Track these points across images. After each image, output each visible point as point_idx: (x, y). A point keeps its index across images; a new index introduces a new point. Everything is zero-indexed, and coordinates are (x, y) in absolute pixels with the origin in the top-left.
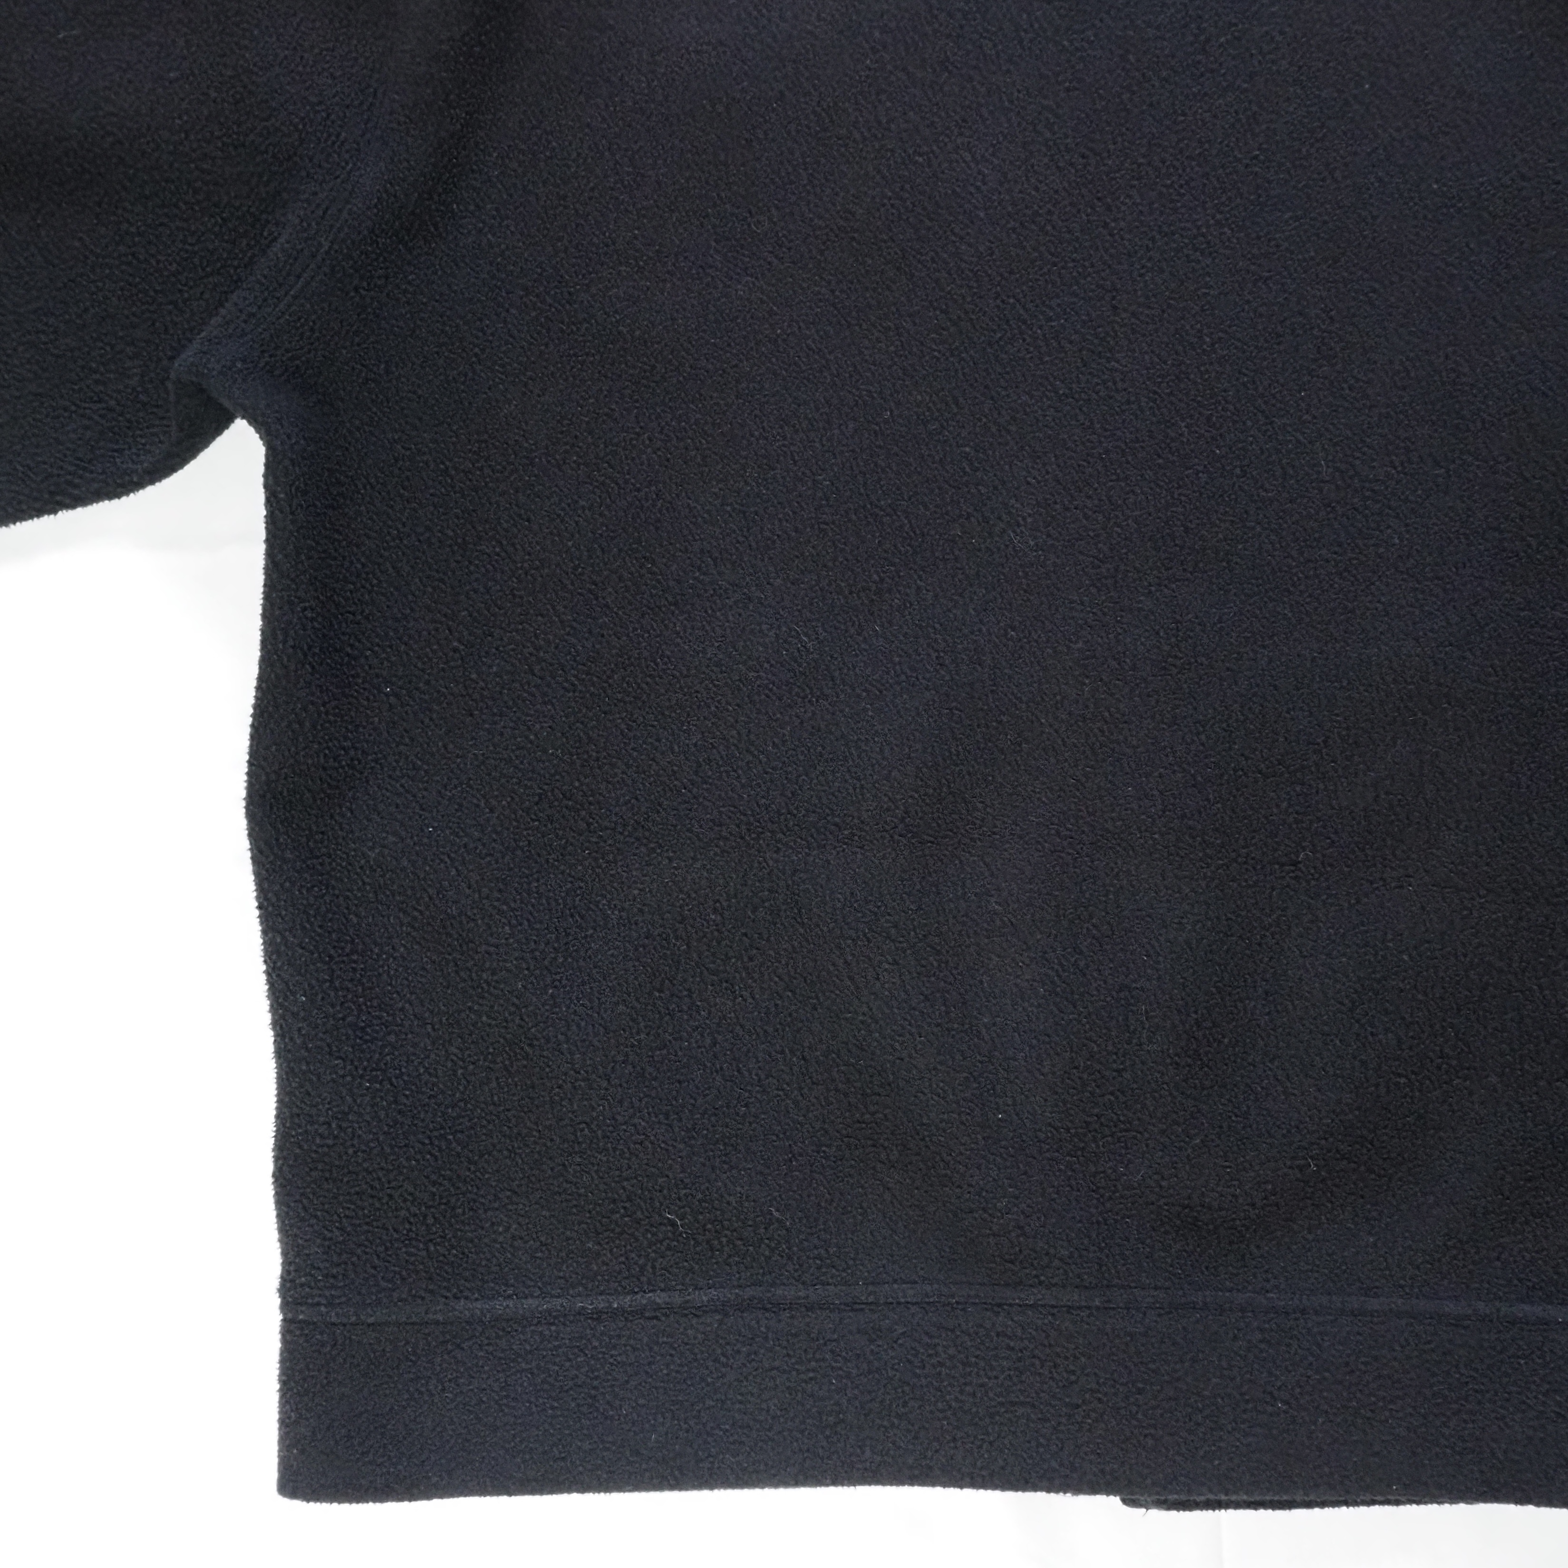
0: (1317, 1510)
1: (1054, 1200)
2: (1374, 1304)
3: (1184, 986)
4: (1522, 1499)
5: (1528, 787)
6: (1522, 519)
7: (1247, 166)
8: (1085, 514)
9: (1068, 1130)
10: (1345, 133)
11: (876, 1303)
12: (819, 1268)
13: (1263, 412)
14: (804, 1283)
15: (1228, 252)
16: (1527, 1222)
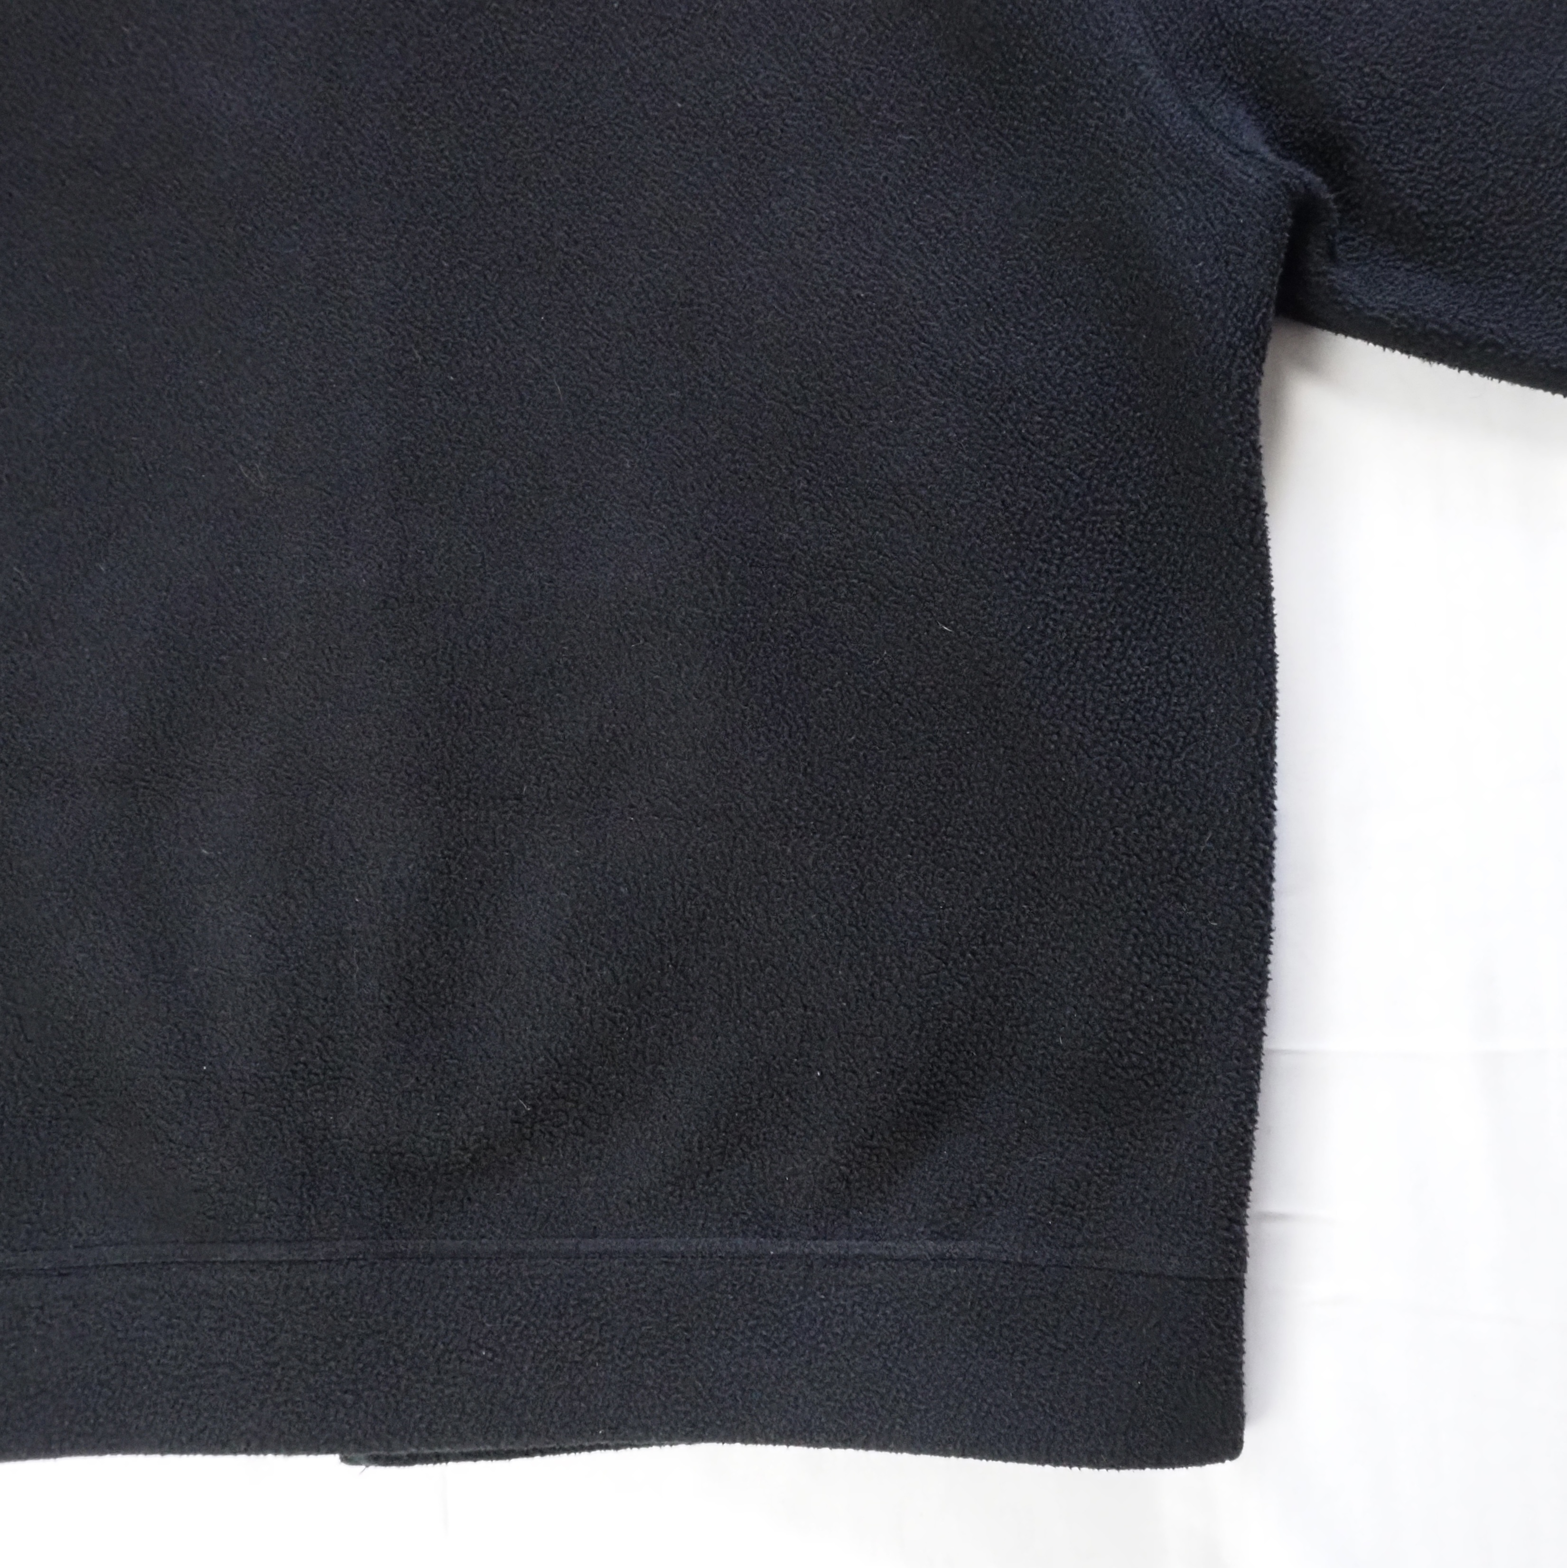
0: (538, 1459)
1: (256, 1153)
2: (588, 1245)
3: (396, 927)
4: (729, 1436)
5: (743, 711)
6: (755, 441)
7: (495, 87)
8: (315, 446)
9: (273, 1080)
10: (594, 53)
11: (84, 1267)
12: (29, 1232)
13: (501, 337)
14: (14, 1250)
15: (471, 175)
16: (744, 1155)
